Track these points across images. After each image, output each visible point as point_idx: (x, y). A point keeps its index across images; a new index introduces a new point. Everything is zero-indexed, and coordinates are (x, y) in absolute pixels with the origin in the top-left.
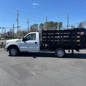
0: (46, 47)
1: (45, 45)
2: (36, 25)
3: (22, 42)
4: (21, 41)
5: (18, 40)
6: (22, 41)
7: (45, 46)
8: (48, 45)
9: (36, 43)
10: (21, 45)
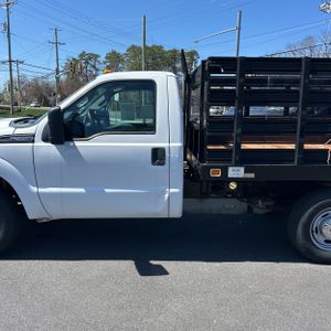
0: (233, 186)
1: (225, 172)
2: (90, 59)
3: (39, 143)
4: (30, 139)
5: (9, 131)
6: (45, 139)
7: (226, 180)
8: (252, 175)
9: (158, 155)
10: (37, 171)
